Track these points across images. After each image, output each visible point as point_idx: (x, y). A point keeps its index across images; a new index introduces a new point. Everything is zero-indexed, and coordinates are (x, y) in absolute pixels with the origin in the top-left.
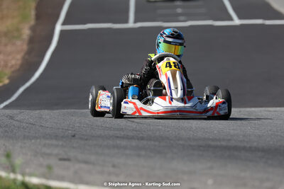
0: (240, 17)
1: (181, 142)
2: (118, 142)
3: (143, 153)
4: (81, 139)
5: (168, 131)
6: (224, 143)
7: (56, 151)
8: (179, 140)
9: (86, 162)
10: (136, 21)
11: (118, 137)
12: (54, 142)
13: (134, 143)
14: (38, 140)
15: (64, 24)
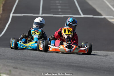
0: (84, 14)
1: (60, 63)
2: (36, 62)
3: (45, 67)
4: (21, 60)
5: (55, 59)
6: (77, 65)
7: (12, 65)
8: (59, 62)
9: (23, 69)
10: (42, 14)
11: (35, 60)
12: (11, 61)
13: (42, 63)
14: (5, 60)
15: (13, 13)
